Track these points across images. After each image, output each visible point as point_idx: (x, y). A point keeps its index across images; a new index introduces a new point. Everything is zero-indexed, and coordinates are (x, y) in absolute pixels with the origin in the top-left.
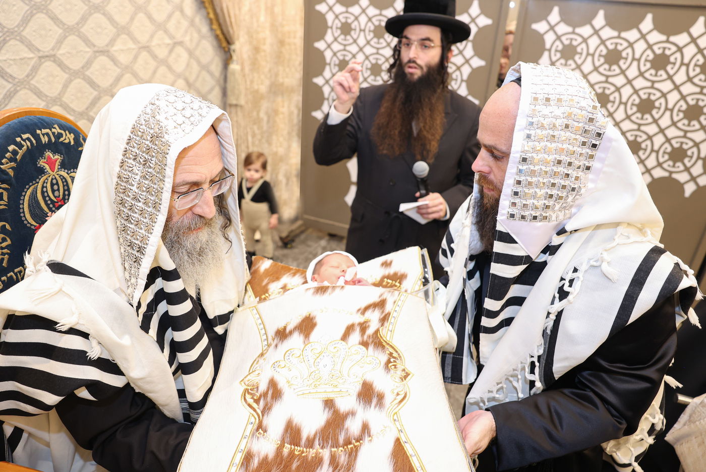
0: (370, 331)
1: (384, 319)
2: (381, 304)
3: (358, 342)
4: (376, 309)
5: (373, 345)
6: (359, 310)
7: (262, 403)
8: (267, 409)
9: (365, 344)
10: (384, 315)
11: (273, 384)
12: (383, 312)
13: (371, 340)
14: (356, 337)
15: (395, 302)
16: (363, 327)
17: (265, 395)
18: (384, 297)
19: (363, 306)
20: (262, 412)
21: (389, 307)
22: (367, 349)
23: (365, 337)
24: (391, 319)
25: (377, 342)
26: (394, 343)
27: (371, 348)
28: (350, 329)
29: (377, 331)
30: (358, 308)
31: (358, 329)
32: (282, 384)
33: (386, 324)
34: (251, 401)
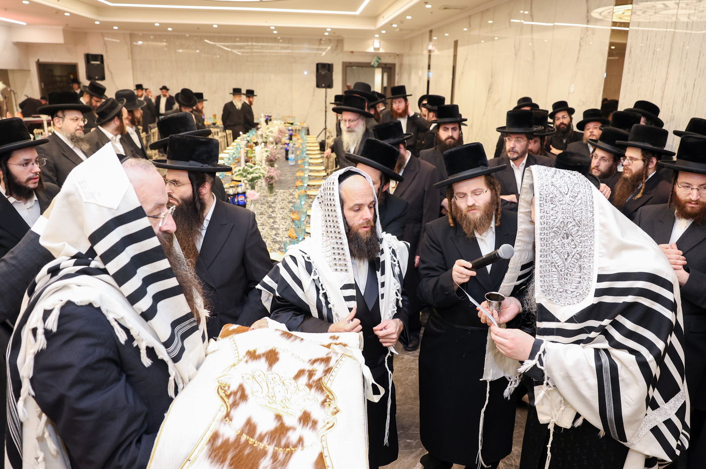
0: (315, 378)
1: (328, 371)
2: (327, 360)
3: (305, 383)
4: (323, 363)
5: (315, 388)
6: (310, 360)
7: (232, 399)
8: (235, 405)
9: (310, 386)
10: (327, 368)
11: (241, 388)
12: (327, 366)
13: (314, 384)
14: (304, 379)
15: (337, 361)
16: (311, 374)
17: (235, 393)
18: (330, 355)
19: (314, 358)
20: (230, 406)
21: (332, 363)
22: (310, 390)
23: (311, 381)
24: (332, 373)
25: (319, 386)
26: (332, 389)
27: (313, 390)
28: (301, 373)
29: (320, 379)
30: (310, 359)
31: (307, 374)
32: (248, 391)
33: (328, 375)
34: (223, 395)
